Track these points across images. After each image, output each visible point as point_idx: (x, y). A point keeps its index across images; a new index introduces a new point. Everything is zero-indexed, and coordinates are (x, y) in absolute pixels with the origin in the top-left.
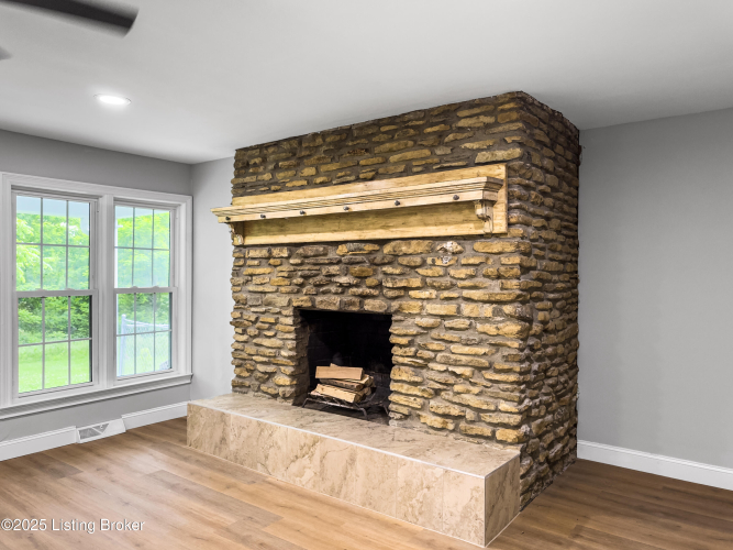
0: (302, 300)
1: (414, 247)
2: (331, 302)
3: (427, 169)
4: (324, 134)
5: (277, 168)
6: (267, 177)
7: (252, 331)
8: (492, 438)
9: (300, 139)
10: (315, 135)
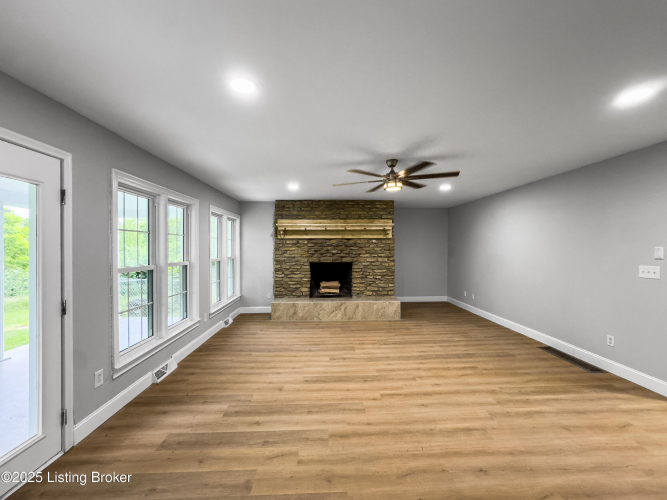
0: (314, 259)
1: (362, 241)
2: (328, 259)
3: (366, 218)
4: (324, 201)
5: (301, 210)
6: (295, 213)
7: (286, 272)
8: (388, 295)
9: (312, 201)
10: (320, 201)
